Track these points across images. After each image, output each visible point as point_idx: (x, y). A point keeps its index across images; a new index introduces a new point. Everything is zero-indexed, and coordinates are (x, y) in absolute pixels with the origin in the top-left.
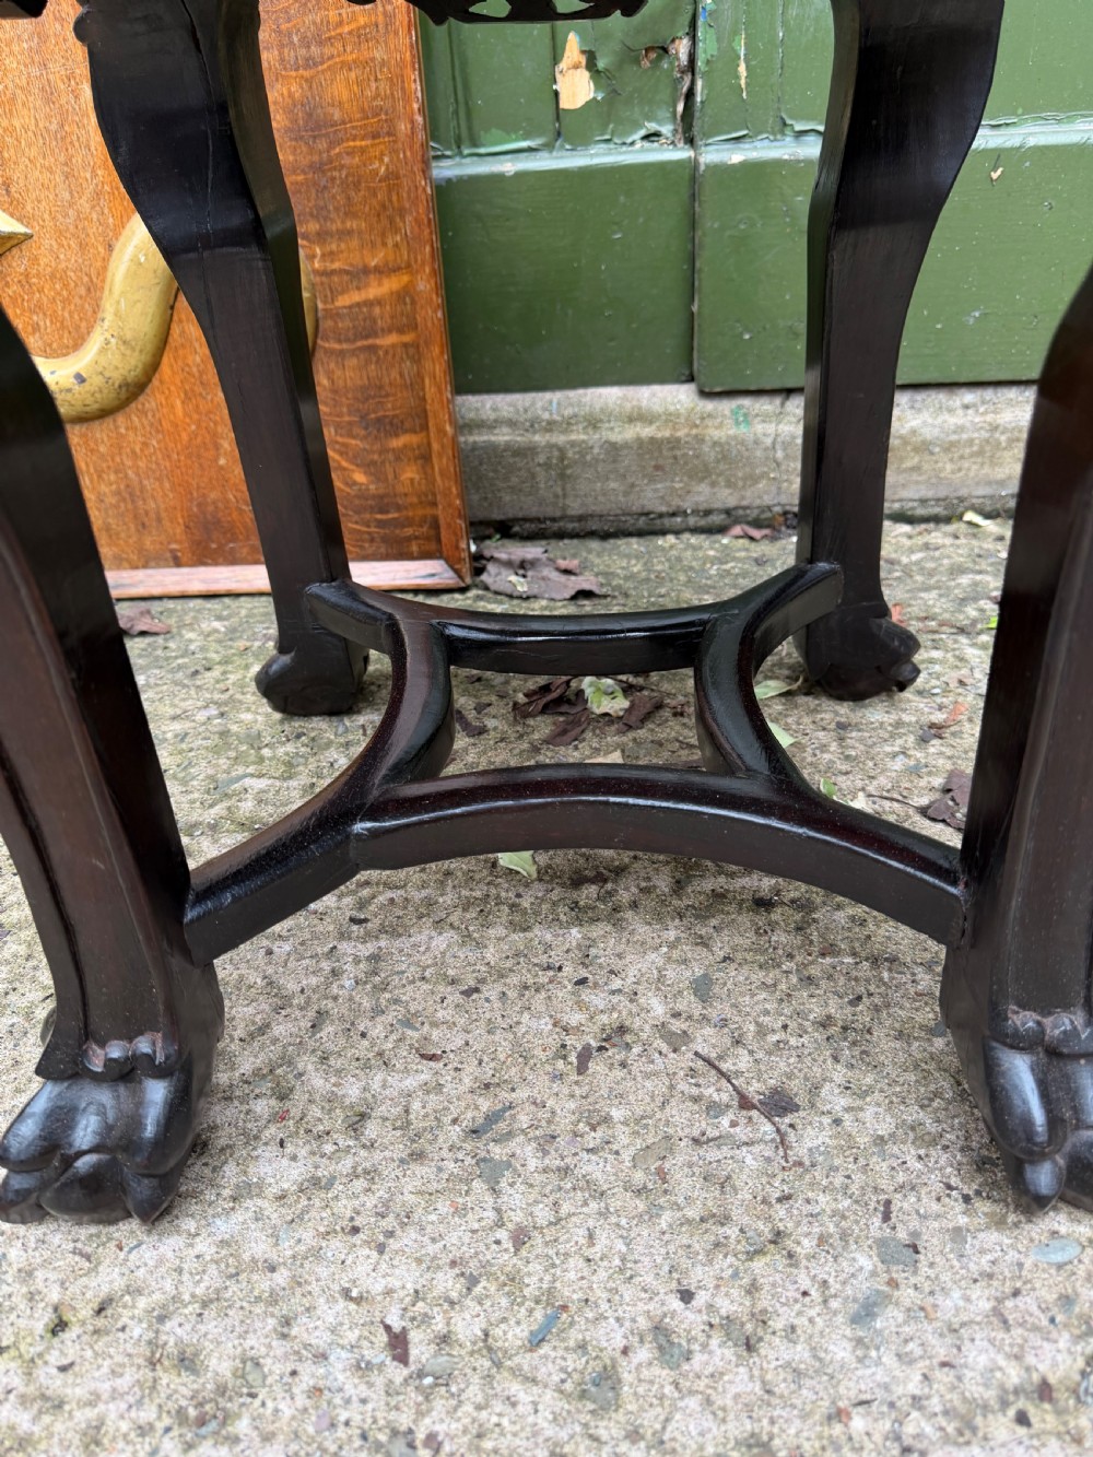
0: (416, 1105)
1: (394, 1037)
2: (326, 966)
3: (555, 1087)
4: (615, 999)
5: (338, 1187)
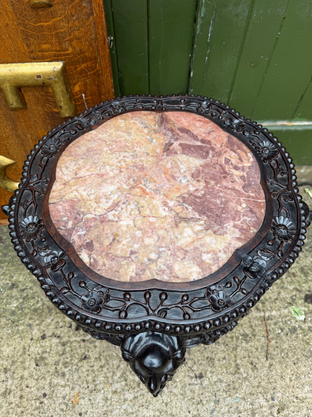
5: (139, 398)
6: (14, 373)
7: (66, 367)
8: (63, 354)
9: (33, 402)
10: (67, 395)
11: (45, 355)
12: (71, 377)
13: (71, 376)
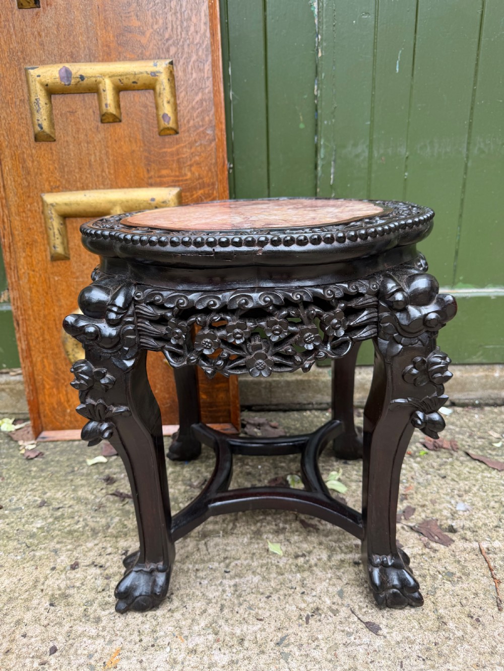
0: (258, 636)
1: (247, 613)
2: (220, 588)
3: (300, 628)
4: (314, 598)
5: (240, 663)
6: (6, 614)
7: (104, 610)
8: (103, 590)
9: (28, 661)
10: (96, 652)
11: (71, 591)
12: (111, 624)
13: (112, 622)
